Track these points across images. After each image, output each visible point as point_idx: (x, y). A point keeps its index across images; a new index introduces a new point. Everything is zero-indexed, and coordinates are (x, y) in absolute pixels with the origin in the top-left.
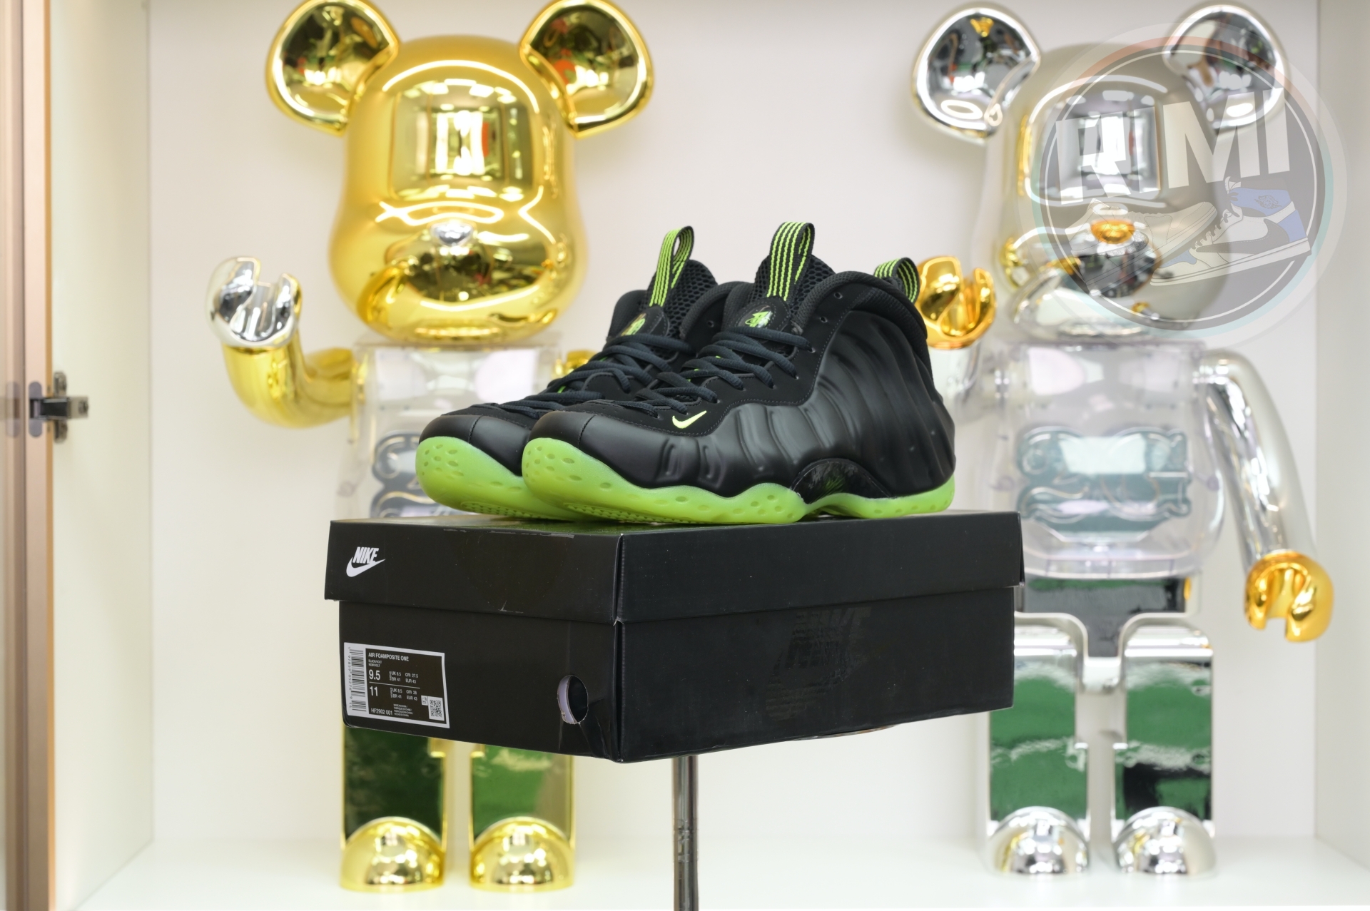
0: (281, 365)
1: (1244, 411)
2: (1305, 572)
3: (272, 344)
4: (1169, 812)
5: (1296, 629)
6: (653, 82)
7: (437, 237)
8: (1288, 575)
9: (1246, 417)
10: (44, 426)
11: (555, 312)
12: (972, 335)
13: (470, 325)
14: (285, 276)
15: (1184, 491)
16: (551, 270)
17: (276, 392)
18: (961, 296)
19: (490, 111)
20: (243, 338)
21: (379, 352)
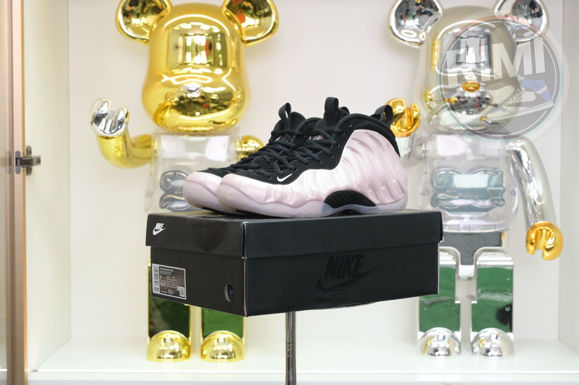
0: (121, 143)
1: (528, 162)
2: (551, 231)
3: (117, 135)
5: (547, 254)
6: (278, 22)
7: (186, 89)
8: (544, 231)
9: (528, 164)
10: (22, 169)
11: (237, 120)
13: (201, 126)
14: (122, 106)
15: (502, 196)
16: (235, 103)
17: (119, 154)
19: (209, 36)
20: (104, 133)
21: (163, 137)
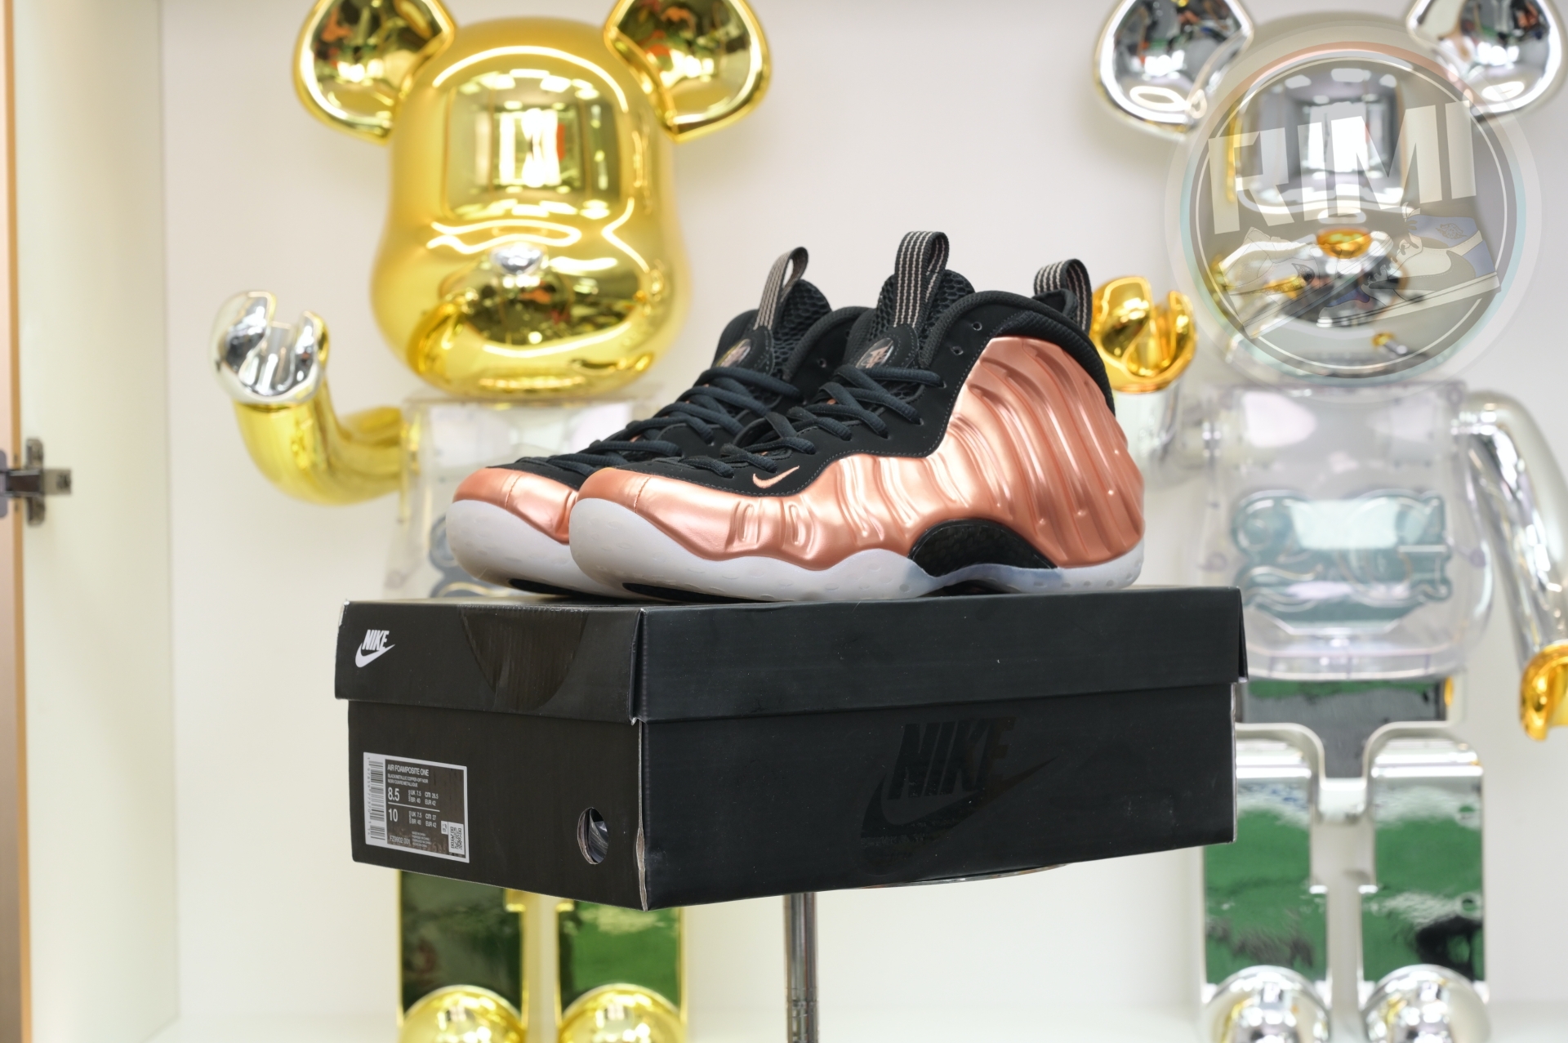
0: (307, 426)
1: (1516, 466)
3: (294, 399)
4: (1432, 971)
6: (770, 72)
7: (498, 265)
9: (1518, 473)
10: (11, 504)
11: (651, 356)
12: (1168, 375)
13: (546, 373)
14: (308, 314)
15: (1442, 570)
16: (645, 305)
17: (304, 461)
18: (1152, 326)
19: (566, 109)
20: (256, 392)
21: (436, 411)
